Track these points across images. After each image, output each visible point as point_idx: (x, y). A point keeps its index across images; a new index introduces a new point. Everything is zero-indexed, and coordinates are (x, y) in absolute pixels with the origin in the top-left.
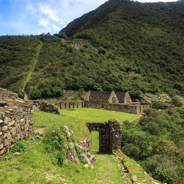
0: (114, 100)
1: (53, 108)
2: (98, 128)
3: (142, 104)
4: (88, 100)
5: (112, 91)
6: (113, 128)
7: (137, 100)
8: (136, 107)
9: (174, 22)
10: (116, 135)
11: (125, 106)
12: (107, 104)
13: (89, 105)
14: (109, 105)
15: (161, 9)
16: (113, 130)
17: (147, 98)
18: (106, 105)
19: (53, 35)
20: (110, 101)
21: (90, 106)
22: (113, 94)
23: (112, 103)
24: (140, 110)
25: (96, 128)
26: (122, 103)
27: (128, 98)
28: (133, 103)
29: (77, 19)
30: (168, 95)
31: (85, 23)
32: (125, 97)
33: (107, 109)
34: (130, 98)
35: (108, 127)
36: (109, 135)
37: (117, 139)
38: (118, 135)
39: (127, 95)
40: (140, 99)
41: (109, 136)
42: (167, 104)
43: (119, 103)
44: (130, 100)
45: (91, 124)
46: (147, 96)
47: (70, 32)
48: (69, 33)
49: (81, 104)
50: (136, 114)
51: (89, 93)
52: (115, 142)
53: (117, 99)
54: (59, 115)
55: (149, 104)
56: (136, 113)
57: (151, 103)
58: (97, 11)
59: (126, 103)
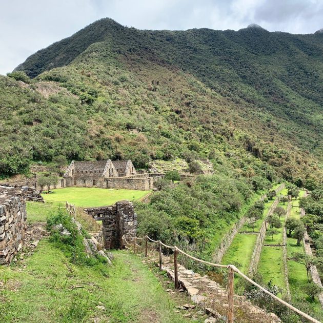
0: (111, 172)
1: (32, 192)
2: (101, 216)
3: (151, 175)
4: (71, 176)
5: (107, 160)
6: (123, 213)
7: (143, 170)
8: (143, 181)
9: (184, 59)
10: (129, 223)
11: (128, 180)
12: (101, 179)
13: (73, 183)
14: (105, 180)
15: (167, 40)
16: (125, 216)
17: (157, 166)
18: (100, 182)
19: (5, 75)
20: (106, 174)
21: (75, 184)
22: (110, 164)
23: (108, 177)
24: (150, 184)
25: (99, 215)
26: (122, 175)
27: (131, 168)
28: (139, 175)
29: (43, 50)
30: (184, 160)
31: (56, 56)
32: (127, 168)
33: (102, 187)
34: (134, 168)
35: (116, 213)
36: (118, 223)
37: (130, 228)
38: (132, 223)
39: (130, 164)
40: (148, 167)
41: (119, 225)
42: (183, 173)
43: (119, 176)
44: (135, 171)
45: (91, 211)
46: (157, 164)
47: (32, 70)
48: (29, 72)
49: (60, 182)
50: (145, 190)
51: (71, 164)
52: (127, 232)
53: (115, 171)
54: (43, 202)
55: (161, 175)
56: (143, 189)
57: (162, 173)
58: (74, 39)
59: (128, 176)
